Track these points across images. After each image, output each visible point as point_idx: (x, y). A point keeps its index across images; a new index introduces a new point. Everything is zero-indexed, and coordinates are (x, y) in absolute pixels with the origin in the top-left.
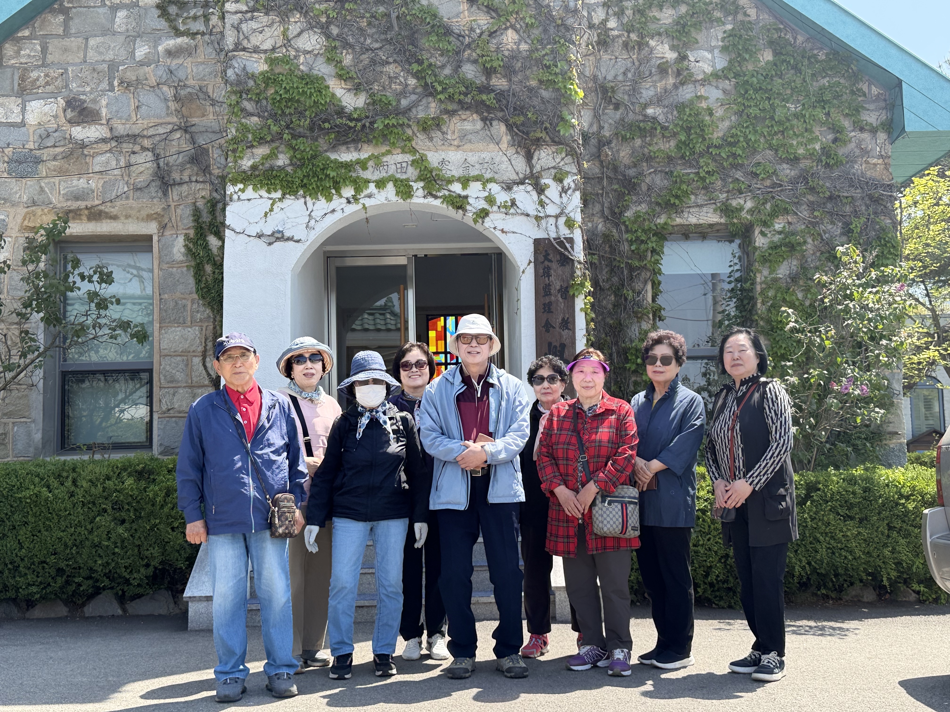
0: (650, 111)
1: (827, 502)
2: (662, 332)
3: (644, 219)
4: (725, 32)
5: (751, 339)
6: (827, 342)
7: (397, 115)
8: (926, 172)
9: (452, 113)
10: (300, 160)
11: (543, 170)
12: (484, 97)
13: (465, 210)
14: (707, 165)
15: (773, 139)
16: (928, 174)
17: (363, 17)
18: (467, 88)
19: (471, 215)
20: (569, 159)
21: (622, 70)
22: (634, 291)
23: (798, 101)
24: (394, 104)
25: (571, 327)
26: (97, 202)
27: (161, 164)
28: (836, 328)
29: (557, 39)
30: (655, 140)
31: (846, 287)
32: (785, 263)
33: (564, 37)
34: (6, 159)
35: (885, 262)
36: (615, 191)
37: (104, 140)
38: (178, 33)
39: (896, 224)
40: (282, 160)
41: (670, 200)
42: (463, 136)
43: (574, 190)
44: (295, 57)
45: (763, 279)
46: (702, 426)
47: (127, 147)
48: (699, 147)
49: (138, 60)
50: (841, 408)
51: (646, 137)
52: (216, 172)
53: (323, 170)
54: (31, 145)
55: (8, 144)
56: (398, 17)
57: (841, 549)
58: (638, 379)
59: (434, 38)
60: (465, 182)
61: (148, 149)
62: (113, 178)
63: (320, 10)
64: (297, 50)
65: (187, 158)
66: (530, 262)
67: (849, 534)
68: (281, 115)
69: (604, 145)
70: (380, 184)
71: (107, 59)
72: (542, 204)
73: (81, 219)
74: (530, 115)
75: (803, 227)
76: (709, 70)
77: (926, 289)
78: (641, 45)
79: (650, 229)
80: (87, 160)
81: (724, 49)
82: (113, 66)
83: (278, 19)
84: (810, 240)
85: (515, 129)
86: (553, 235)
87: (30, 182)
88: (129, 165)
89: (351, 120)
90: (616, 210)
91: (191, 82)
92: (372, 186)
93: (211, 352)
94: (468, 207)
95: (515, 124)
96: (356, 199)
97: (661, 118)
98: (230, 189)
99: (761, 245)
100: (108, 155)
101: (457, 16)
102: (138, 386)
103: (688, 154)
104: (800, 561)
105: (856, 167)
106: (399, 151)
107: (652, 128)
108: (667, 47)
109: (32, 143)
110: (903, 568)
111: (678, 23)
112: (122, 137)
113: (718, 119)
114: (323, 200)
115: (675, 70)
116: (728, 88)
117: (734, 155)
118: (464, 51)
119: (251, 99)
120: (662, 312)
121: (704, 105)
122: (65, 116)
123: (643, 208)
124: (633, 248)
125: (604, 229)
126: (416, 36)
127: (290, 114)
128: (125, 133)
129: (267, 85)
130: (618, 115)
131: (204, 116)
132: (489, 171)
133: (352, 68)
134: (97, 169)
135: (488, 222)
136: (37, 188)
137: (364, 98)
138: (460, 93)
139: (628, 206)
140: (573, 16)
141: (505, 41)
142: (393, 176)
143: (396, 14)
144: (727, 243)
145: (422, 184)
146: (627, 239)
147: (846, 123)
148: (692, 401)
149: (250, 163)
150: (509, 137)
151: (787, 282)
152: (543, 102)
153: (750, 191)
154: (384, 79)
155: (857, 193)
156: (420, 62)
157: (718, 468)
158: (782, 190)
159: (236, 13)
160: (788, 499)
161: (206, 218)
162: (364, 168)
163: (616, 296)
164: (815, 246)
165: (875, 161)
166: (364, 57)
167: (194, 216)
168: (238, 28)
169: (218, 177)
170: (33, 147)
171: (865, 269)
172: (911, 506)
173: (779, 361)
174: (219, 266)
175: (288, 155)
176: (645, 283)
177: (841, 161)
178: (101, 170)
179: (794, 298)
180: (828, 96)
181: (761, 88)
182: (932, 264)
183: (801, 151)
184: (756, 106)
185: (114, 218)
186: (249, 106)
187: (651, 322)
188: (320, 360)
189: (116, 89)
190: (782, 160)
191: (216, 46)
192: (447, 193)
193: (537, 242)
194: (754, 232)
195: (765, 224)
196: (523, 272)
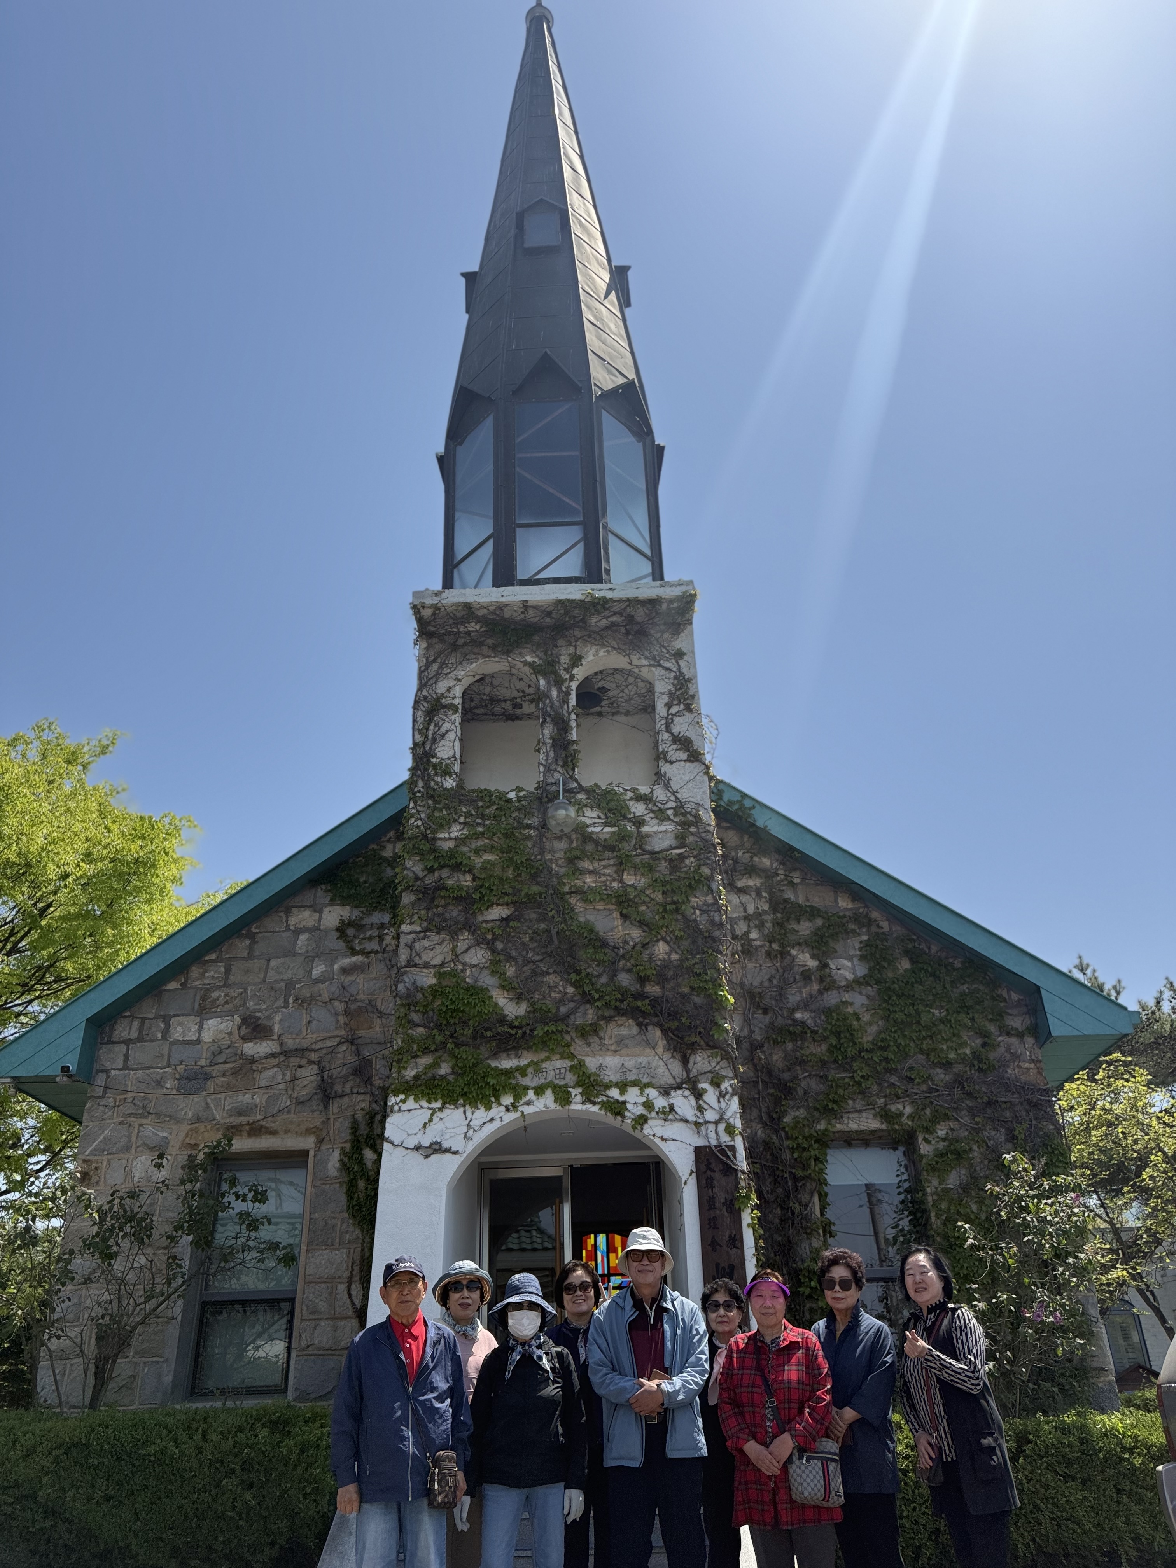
0: (798, 1015)
1: (1043, 1457)
2: (839, 1251)
3: (804, 1125)
4: (861, 942)
5: (930, 1258)
6: (1010, 1261)
7: (556, 1022)
8: (1076, 1076)
9: (609, 1019)
10: (461, 1068)
11: (700, 1074)
12: (639, 1003)
13: (623, 1117)
14: (861, 1069)
15: (922, 1043)
16: (1078, 1079)
17: (526, 934)
18: (622, 995)
19: (629, 1121)
20: (724, 1063)
21: (767, 977)
22: (800, 1204)
23: (942, 1007)
24: (554, 1011)
25: (739, 1245)
26: (259, 1117)
27: (325, 1077)
28: (1017, 1244)
29: (705, 949)
30: (806, 1044)
31: (1020, 1198)
32: (954, 1172)
33: (711, 948)
34: (177, 1076)
35: (1056, 1170)
36: (772, 1095)
37: (273, 1055)
38: (354, 952)
39: (1059, 1128)
40: (444, 1069)
41: (827, 1105)
42: (620, 1042)
43: (732, 1095)
44: (462, 971)
45: (934, 1189)
46: (893, 1362)
47: (294, 1061)
48: (851, 1052)
49: (314, 977)
50: (1039, 1339)
51: (796, 1040)
52: (377, 1082)
53: (484, 1077)
54: (203, 1062)
55: (181, 1062)
56: (558, 933)
57: (1068, 1520)
58: (814, 1305)
59: (591, 951)
60: (623, 1087)
61: (314, 1063)
62: (277, 1092)
63: (486, 928)
64: (464, 965)
65: (350, 1070)
66: (692, 1172)
67: (1072, 1499)
68: (446, 1025)
69: (756, 1049)
70: (539, 1091)
71: (286, 978)
72: (700, 1109)
73: (241, 1135)
74: (684, 1020)
75: (966, 1133)
76: (850, 976)
77: (1100, 1200)
78: (783, 954)
79: (811, 1136)
80: (255, 1076)
81: (862, 958)
82: (290, 984)
83: (448, 937)
84: (975, 1147)
85: (670, 1034)
86: (714, 1142)
87: (196, 1098)
88: (294, 1079)
89: (512, 1027)
90: (775, 1116)
91: (361, 997)
92: (531, 1094)
93: (357, 1278)
94: (627, 1114)
95: (669, 1028)
96: (514, 1106)
97: (810, 1023)
98: (392, 1100)
99: (927, 1153)
100: (276, 1069)
101: (612, 930)
102: (276, 1317)
103: (840, 1058)
104: (1022, 1536)
105: (1009, 1071)
106: (558, 1056)
107: (802, 1032)
108: (807, 955)
109: (204, 1060)
110: (1142, 1544)
111: (816, 934)
112: (291, 1051)
113: (866, 1024)
114: (482, 1109)
115: (818, 977)
116: (872, 994)
117: (887, 1060)
118: (619, 961)
119: (419, 1011)
120: (833, 1228)
121: (850, 1010)
122: (239, 1033)
123: (801, 1113)
124: (796, 1155)
125: (763, 1135)
126: (574, 948)
127: (455, 1024)
128: (294, 1048)
129: (434, 997)
130: (767, 1019)
131: (371, 1028)
132: (646, 1075)
133: (515, 979)
134: (263, 1083)
135: (647, 1130)
136: (203, 1104)
137: (525, 1007)
138: (616, 1000)
139: (786, 1111)
140: (719, 929)
141: (656, 952)
142: (551, 1082)
143: (556, 930)
144: (891, 1151)
145: (580, 1090)
146: (788, 1146)
147: (992, 1028)
148: (879, 1331)
149: (413, 1073)
150: (665, 1042)
151: (958, 1193)
152: (696, 1008)
153: (908, 1096)
154: (545, 988)
155: (1015, 1098)
156: (578, 972)
157: (917, 1417)
158: (939, 1096)
159: (410, 933)
160: (998, 1452)
161: (363, 1130)
162: (524, 1074)
163: (782, 1208)
164: (982, 1154)
165: (1027, 1065)
166: (525, 968)
167: (352, 1128)
168: (411, 947)
169: (379, 1087)
170: (204, 1064)
171: (1036, 1177)
172: (1137, 1462)
173: (963, 1284)
174: (374, 1182)
175: (450, 1064)
176: (812, 1195)
177: (994, 1066)
178: (267, 1084)
179: (968, 1210)
180: (970, 1002)
181: (903, 995)
182: (1101, 1172)
183: (952, 1056)
184: (902, 1011)
185: (274, 1133)
186: (416, 1017)
187: (822, 1238)
188: (477, 1288)
189: (291, 1006)
190: (935, 1065)
191: (388, 963)
192: (605, 1099)
193: (698, 1150)
194: (917, 1139)
195: (927, 1130)
196: (685, 1183)
